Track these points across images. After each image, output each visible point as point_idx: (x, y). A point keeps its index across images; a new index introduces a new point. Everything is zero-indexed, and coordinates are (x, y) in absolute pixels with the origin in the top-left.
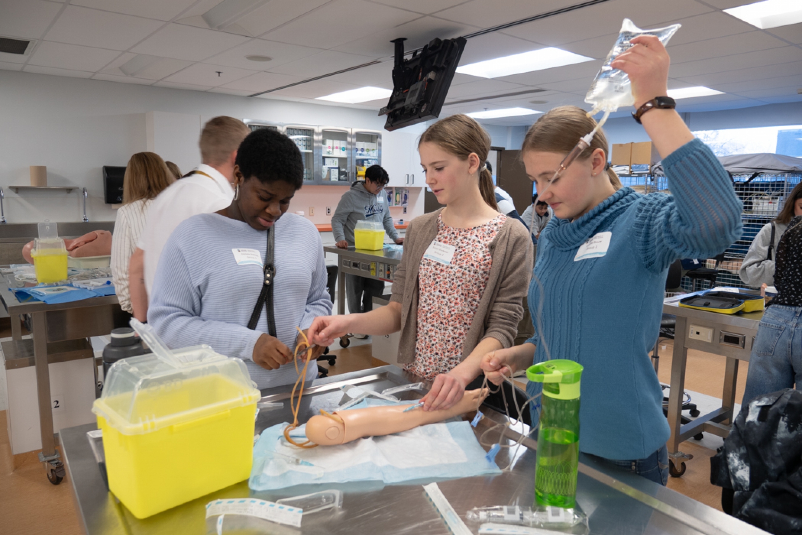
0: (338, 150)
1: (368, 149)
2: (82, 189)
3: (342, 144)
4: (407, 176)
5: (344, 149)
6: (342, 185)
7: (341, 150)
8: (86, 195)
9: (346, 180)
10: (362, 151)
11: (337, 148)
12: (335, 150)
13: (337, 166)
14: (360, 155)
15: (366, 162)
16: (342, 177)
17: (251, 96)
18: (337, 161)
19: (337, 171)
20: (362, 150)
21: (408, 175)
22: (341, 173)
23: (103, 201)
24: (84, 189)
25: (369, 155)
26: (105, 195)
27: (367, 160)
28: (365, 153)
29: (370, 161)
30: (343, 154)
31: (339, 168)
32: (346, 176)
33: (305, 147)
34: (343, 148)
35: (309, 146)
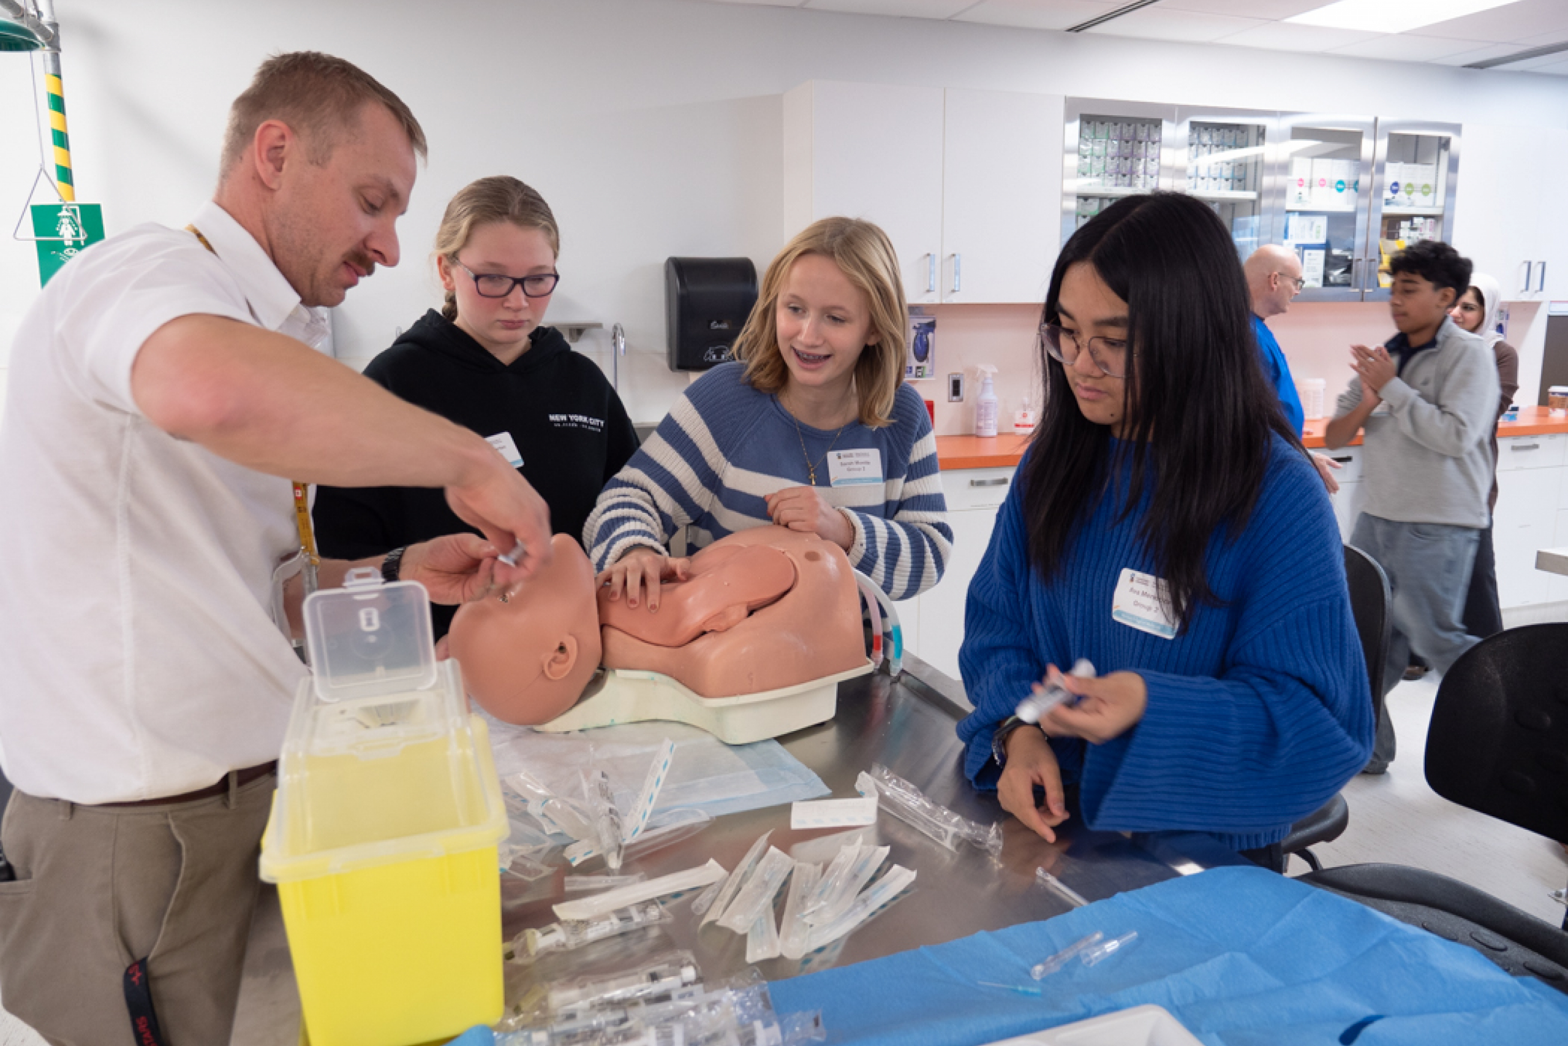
0: (1326, 189)
1: (1409, 185)
2: (611, 330)
3: (1340, 169)
4: (1525, 267)
5: (1340, 186)
6: (1336, 299)
7: (1334, 190)
8: (622, 346)
9: (1348, 285)
10: (1395, 192)
11: (1323, 183)
12: (1316, 189)
13: (1322, 240)
14: (1388, 202)
15: (1405, 225)
16: (1336, 274)
17: (1078, 29)
18: (1322, 222)
19: (1321, 254)
20: (1395, 187)
21: (1530, 264)
22: (1331, 262)
23: (664, 363)
24: (615, 328)
25: (1412, 205)
26: (670, 345)
27: (1410, 218)
28: (1401, 195)
29: (1416, 220)
30: (1342, 203)
31: (1327, 247)
32: (1349, 270)
33: (1229, 183)
34: (1341, 182)
35: (1240, 180)
